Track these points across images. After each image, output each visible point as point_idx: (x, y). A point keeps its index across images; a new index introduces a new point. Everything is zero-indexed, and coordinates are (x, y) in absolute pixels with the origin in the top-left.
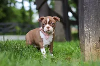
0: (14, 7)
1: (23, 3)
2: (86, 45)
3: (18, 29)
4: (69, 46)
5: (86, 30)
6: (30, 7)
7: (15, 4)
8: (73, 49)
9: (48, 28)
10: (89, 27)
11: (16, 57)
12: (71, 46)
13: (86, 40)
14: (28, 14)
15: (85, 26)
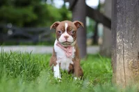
9: (66, 37)
13: (118, 55)
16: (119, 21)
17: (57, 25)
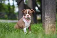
0: (4, 3)
1: (9, 1)
2: (46, 25)
3: (6, 16)
5: (46, 17)
6: (13, 3)
7: (4, 1)
8: (38, 28)
10: (48, 15)
12: (37, 26)
13: (46, 23)
14: (12, 7)
15: (46, 14)
16: (46, 9)
17: (24, 11)
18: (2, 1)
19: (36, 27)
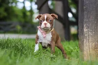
0: (15, 7)
1: (24, 3)
2: (85, 45)
3: (19, 28)
4: (68, 45)
5: (85, 30)
6: (31, 7)
7: (16, 4)
8: (72, 48)
10: (88, 28)
11: (16, 55)
13: (85, 40)
14: (28, 14)
15: (85, 26)
18: (12, 3)
19: (68, 48)
